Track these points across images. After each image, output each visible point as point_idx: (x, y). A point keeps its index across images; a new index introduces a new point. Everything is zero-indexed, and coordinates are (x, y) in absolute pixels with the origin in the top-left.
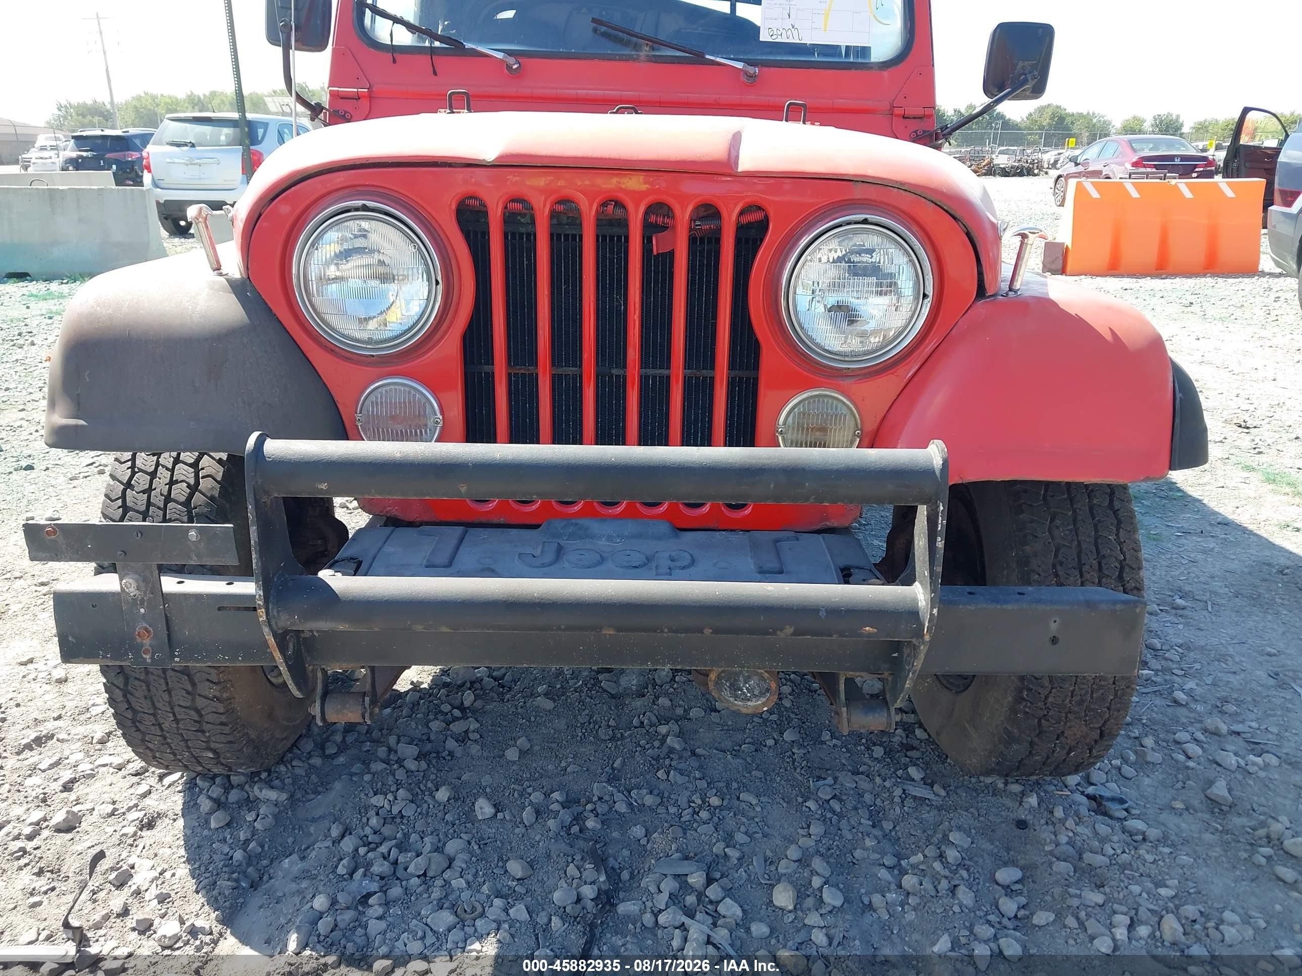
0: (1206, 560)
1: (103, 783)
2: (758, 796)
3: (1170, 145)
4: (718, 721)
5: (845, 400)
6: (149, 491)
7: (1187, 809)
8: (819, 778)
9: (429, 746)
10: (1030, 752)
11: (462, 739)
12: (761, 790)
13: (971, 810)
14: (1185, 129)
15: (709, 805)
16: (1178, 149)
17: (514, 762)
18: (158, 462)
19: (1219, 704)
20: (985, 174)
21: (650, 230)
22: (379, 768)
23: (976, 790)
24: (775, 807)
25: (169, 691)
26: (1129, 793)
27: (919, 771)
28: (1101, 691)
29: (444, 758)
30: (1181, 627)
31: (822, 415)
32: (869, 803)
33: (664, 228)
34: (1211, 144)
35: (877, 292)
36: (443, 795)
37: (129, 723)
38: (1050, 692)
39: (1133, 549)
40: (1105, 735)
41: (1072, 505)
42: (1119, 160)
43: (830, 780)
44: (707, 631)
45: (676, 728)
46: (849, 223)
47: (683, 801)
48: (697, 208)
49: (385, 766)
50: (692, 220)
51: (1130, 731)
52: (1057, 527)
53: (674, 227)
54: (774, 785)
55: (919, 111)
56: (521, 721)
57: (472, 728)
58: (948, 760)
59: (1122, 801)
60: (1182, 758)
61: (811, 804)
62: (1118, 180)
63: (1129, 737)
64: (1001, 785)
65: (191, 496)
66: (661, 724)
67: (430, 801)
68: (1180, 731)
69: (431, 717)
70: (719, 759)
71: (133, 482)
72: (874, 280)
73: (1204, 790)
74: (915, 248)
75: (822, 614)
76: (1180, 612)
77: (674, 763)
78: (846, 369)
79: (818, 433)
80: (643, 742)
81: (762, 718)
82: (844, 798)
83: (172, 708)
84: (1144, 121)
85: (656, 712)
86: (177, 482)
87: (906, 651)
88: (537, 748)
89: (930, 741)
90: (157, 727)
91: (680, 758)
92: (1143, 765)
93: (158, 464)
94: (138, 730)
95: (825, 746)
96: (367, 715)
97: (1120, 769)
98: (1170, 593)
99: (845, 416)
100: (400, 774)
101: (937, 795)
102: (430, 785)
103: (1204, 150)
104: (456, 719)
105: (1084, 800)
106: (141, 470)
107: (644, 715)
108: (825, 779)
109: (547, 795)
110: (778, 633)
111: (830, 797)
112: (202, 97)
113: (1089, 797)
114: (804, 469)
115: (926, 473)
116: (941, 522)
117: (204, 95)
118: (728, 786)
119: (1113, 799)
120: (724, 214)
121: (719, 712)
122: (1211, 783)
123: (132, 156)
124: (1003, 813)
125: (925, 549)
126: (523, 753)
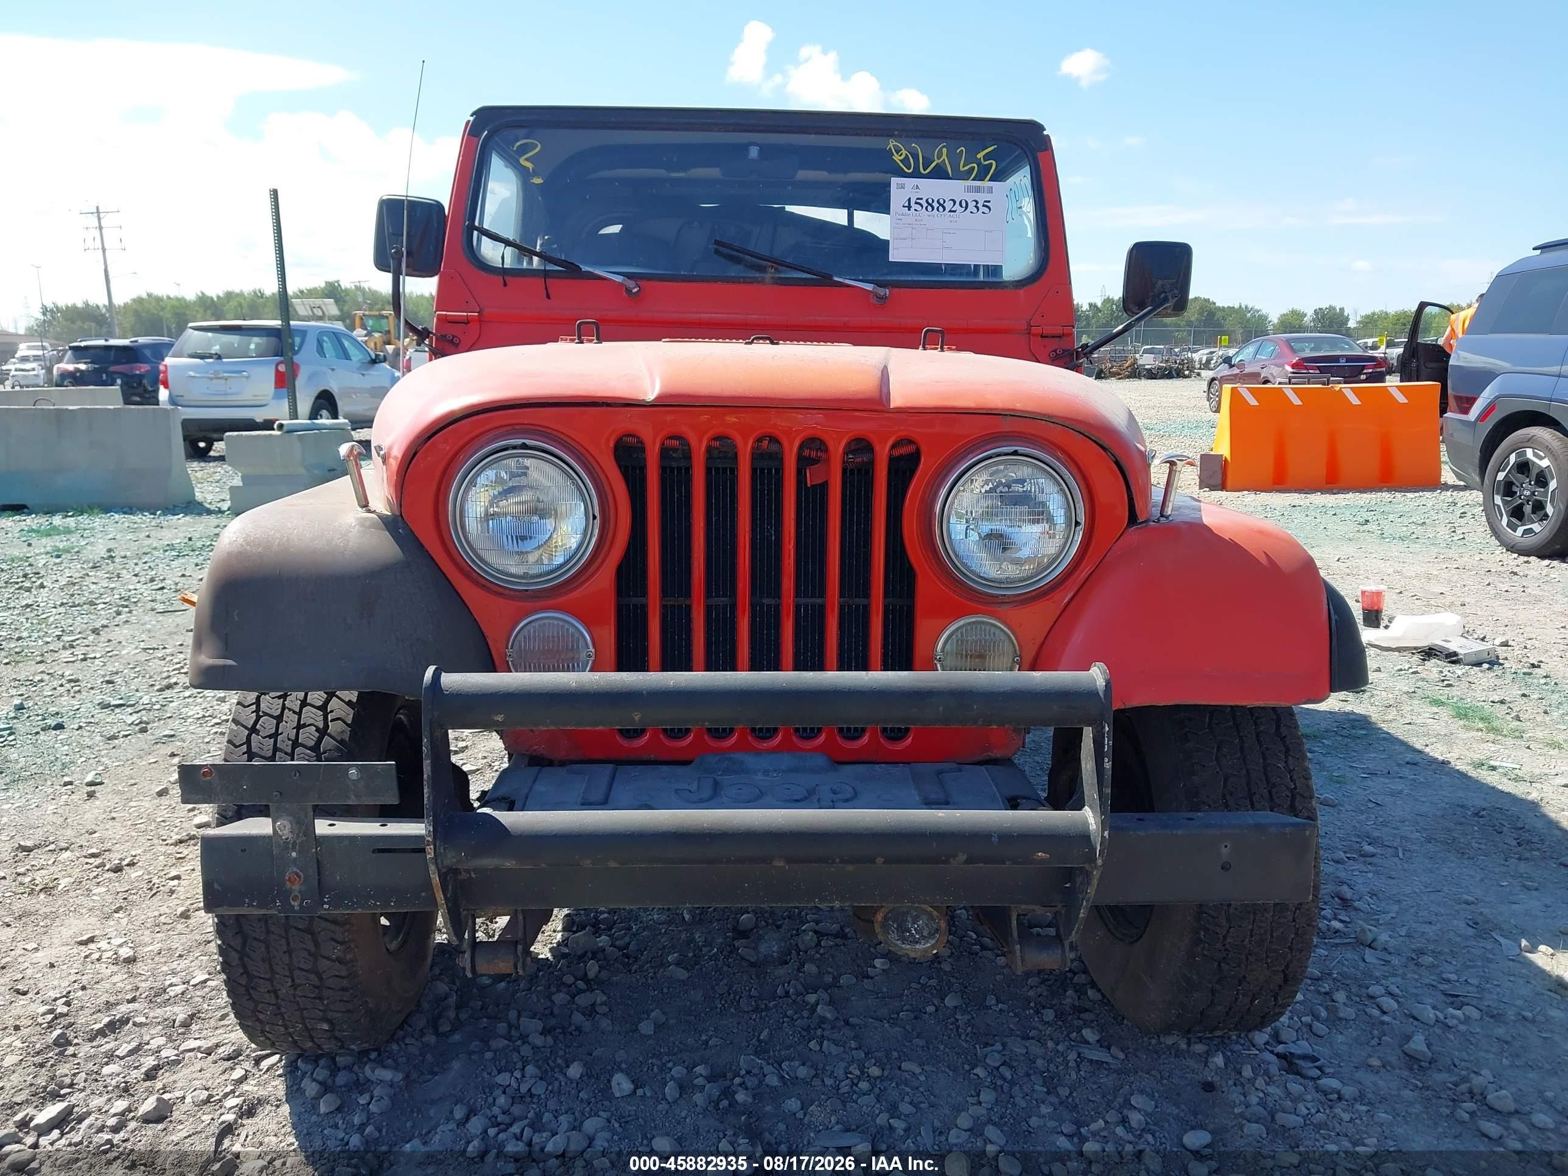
0: (1394, 803)
1: (192, 1069)
2: (921, 1065)
3: (1333, 343)
4: (872, 988)
5: (1002, 627)
6: (275, 735)
7: (1384, 1066)
8: (986, 1045)
9: (553, 1022)
10: (1212, 1001)
11: (591, 1012)
12: (924, 1059)
13: (1153, 1072)
14: (1352, 324)
15: (868, 1076)
16: (1343, 349)
17: (650, 1037)
18: (284, 705)
19: (1414, 956)
20: (1129, 377)
21: (804, 462)
22: (501, 1045)
23: (1157, 1052)
24: (940, 1075)
25: (289, 952)
26: (1322, 1051)
27: (1094, 1033)
28: (1281, 930)
29: (571, 1034)
30: (1370, 875)
31: (981, 642)
32: (1043, 1069)
33: (815, 461)
34: (1381, 341)
35: (1029, 520)
36: (575, 1071)
37: (242, 990)
38: (1228, 932)
39: (1304, 777)
40: (1289, 980)
41: (1238, 732)
42: (1278, 361)
43: (998, 1046)
44: (880, 860)
45: (826, 997)
46: (999, 455)
47: (839, 1072)
48: (848, 444)
49: (506, 1042)
50: (846, 453)
51: (1320, 986)
52: (1225, 756)
53: (828, 460)
54: (938, 1053)
55: (1059, 330)
56: (652, 993)
57: (599, 1001)
58: (1125, 1022)
59: (1315, 1059)
60: (1376, 1012)
61: (979, 1071)
62: (1276, 386)
63: (1319, 993)
64: (1184, 1046)
65: (319, 741)
66: (808, 993)
67: (561, 1078)
68: (1374, 984)
69: (553, 989)
70: (876, 1028)
71: (258, 727)
72: (1025, 509)
73: (1401, 1046)
74: (1065, 477)
75: (995, 839)
76: (1369, 860)
77: (826, 1033)
78: (1002, 595)
79: (977, 660)
80: (789, 1013)
81: (920, 983)
82: (1015, 1064)
83: (291, 971)
84: (1305, 315)
85: (802, 979)
86: (305, 726)
87: (1079, 880)
88: (672, 1022)
89: (1105, 1001)
90: (272, 995)
91: (833, 1028)
92: (1335, 1021)
93: (284, 708)
94: (251, 998)
95: (990, 1011)
96: (520, 965)
97: (1310, 1026)
98: (1358, 840)
99: (1003, 642)
100: (526, 1051)
101: (1114, 1057)
102: (559, 1061)
103: (1375, 347)
104: (580, 991)
105: (1274, 1058)
106: (266, 714)
107: (789, 983)
108: (993, 1045)
109: (690, 1069)
110: (951, 860)
111: (999, 1063)
112: (215, 299)
113: (1278, 1055)
114: (971, 692)
115: (1090, 694)
116: (1108, 743)
117: (218, 297)
118: (888, 1056)
119: (1305, 1057)
120: (877, 448)
121: (872, 978)
122: (1408, 1038)
123: (140, 368)
124: (1187, 1075)
125: (1093, 771)
126: (658, 1027)
